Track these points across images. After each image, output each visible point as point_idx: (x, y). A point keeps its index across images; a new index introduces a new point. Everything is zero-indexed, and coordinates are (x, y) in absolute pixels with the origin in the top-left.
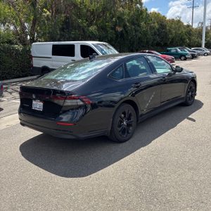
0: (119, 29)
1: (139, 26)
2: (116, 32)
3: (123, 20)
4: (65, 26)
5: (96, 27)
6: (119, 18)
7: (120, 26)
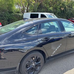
0: (62, 9)
1: (72, 8)
2: (61, 10)
3: (64, 5)
4: (40, 7)
5: (52, 7)
6: (63, 4)
7: (63, 8)
